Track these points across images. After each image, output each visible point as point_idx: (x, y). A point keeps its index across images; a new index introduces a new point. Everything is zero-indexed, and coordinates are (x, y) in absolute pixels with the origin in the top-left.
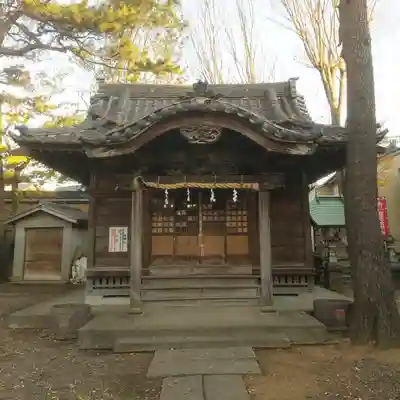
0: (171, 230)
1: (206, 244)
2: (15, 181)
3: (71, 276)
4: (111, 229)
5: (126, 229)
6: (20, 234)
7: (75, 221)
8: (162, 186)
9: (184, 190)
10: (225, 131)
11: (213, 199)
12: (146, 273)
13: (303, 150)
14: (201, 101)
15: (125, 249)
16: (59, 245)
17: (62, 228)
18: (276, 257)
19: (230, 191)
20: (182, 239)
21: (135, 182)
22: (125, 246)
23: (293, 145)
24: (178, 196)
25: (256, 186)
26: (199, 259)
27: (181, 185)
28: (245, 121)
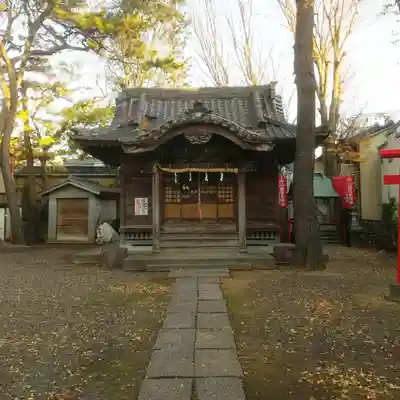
0: (179, 201)
1: (203, 210)
2: (44, 158)
3: (96, 237)
4: (136, 199)
5: (146, 199)
6: (53, 204)
7: (98, 193)
8: (172, 171)
9: (187, 173)
10: (214, 135)
11: (206, 179)
12: (162, 230)
13: (266, 148)
14: (199, 115)
15: (146, 213)
16: (85, 212)
17: (87, 199)
18: (248, 219)
19: (219, 174)
20: (186, 206)
21: (154, 167)
22: (146, 211)
23: (259, 145)
24: (183, 177)
25: (236, 170)
26: (197, 220)
27: (186, 170)
28: (227, 129)
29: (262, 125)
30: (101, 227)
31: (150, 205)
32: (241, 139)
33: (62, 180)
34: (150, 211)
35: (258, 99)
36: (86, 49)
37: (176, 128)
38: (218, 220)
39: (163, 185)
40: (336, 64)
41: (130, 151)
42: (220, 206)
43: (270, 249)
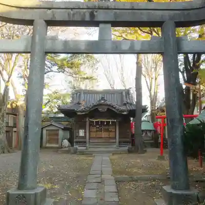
0: (95, 131)
1: (104, 134)
4: (80, 130)
5: (84, 130)
7: (63, 128)
8: (93, 120)
9: (99, 121)
10: (108, 109)
11: (105, 123)
12: (89, 141)
13: (125, 113)
14: (103, 101)
16: (57, 135)
17: (58, 130)
18: (119, 138)
19: (109, 122)
20: (98, 133)
21: (87, 119)
23: (123, 112)
24: (97, 122)
25: (115, 121)
26: (102, 138)
28: (112, 106)
29: (125, 104)
30: (64, 141)
31: (85, 132)
32: (117, 110)
33: (49, 122)
34: (85, 134)
35: (124, 94)
36: (59, 72)
37: (95, 106)
38: (110, 138)
39: (90, 125)
40: (156, 79)
41: (79, 113)
42: (110, 133)
43: (127, 148)
